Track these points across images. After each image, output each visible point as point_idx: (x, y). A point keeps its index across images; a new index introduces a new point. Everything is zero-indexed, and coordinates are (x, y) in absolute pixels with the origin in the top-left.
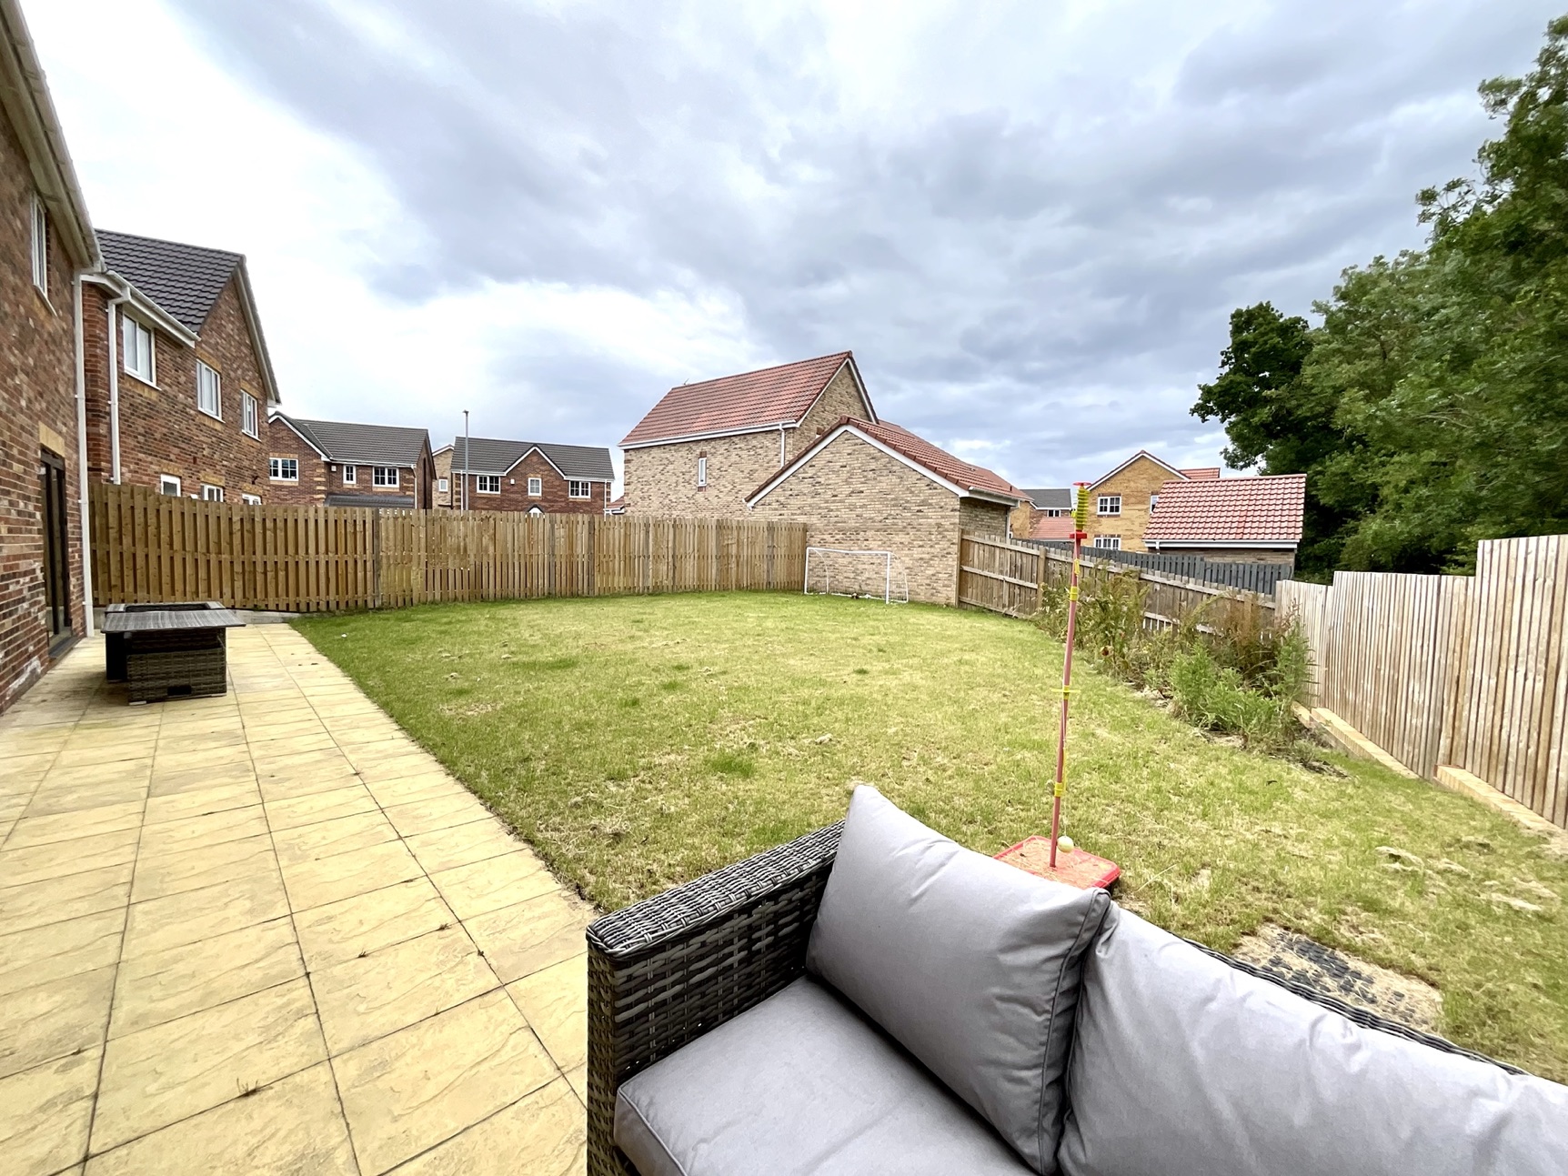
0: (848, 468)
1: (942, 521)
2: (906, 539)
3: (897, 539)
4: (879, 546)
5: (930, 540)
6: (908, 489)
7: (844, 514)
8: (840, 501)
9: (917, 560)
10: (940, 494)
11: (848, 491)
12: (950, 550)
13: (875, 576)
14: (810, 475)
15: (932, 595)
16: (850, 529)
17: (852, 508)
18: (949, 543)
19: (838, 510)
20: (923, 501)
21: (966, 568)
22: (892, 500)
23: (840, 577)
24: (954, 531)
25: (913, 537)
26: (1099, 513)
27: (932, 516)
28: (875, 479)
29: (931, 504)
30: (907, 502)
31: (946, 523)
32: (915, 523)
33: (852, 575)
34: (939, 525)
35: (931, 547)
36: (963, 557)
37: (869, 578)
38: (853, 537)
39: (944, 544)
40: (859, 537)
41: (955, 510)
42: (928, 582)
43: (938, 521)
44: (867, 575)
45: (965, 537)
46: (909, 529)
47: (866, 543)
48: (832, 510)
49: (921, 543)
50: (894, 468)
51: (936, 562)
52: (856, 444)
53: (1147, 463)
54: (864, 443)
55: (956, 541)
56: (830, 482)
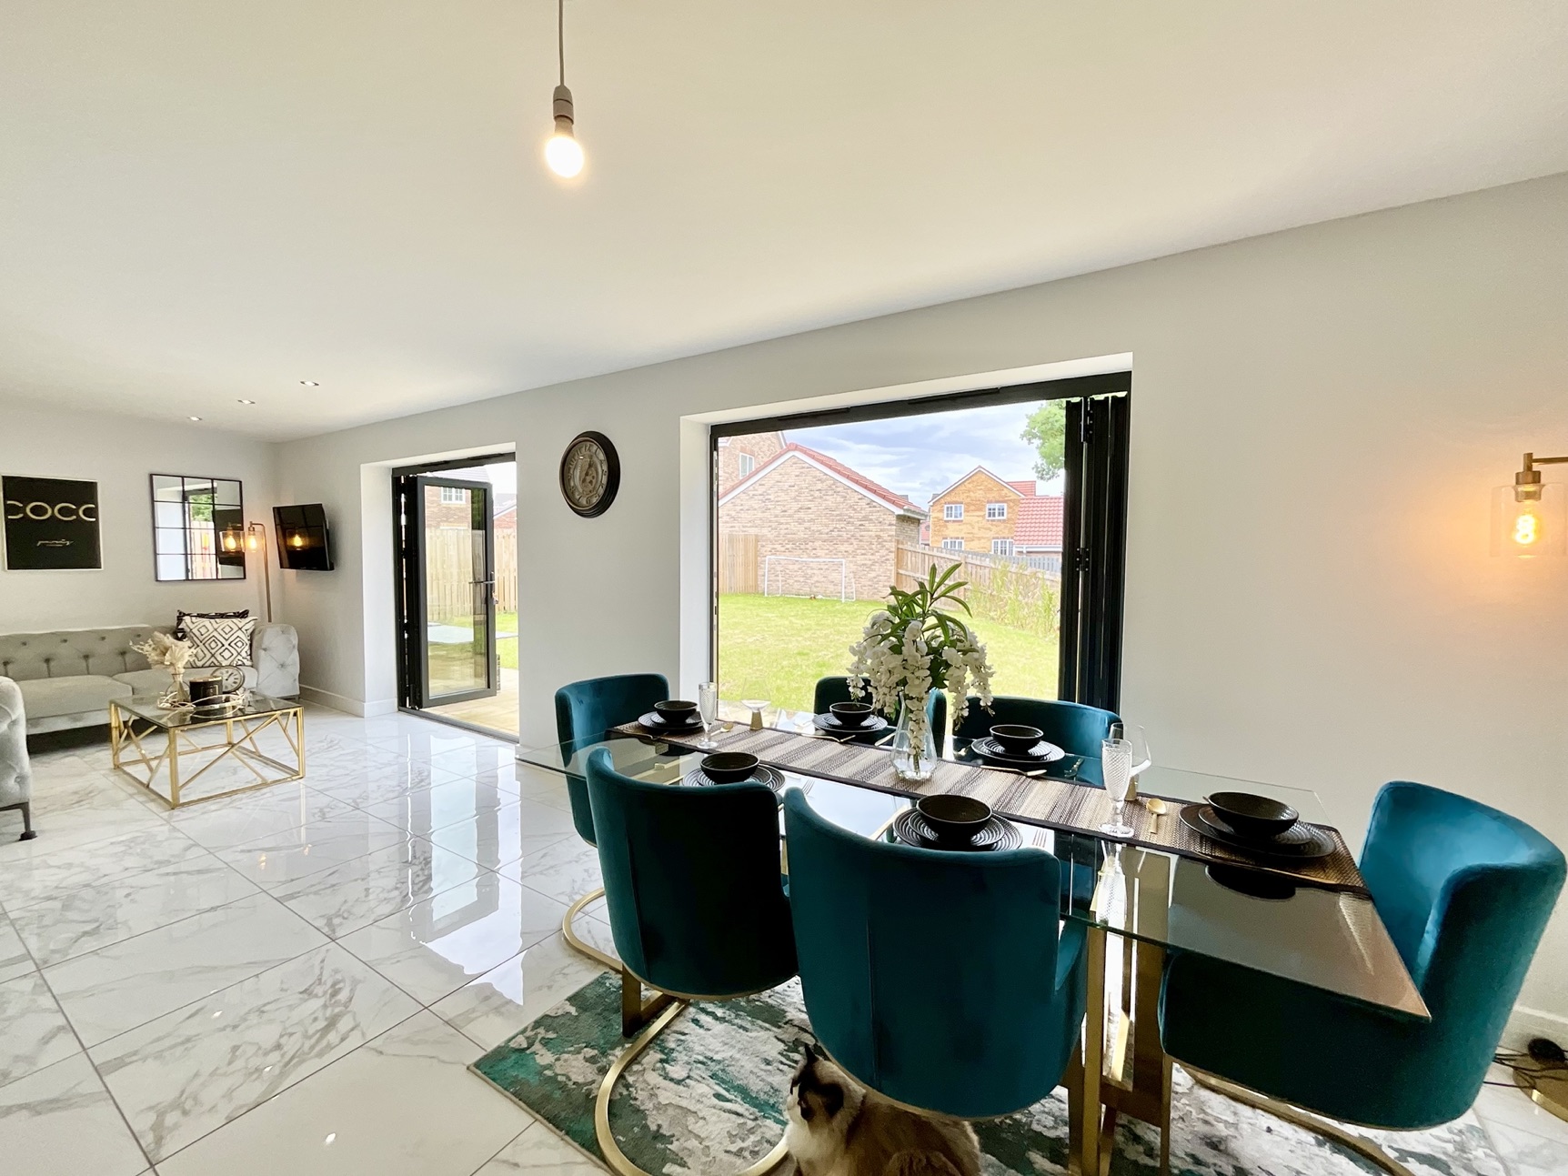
0: (796, 488)
1: (881, 534)
2: (850, 549)
3: (842, 548)
4: (826, 554)
5: (872, 549)
6: (851, 507)
7: (793, 527)
8: (790, 516)
9: (860, 566)
10: (878, 511)
11: (795, 506)
12: (888, 557)
13: (823, 579)
14: (760, 492)
15: (874, 594)
16: (800, 540)
17: (801, 521)
18: (887, 552)
19: (787, 523)
20: (864, 517)
21: (901, 571)
22: (837, 515)
23: (791, 581)
24: (891, 541)
25: (856, 547)
26: (946, 519)
27: (873, 529)
28: (821, 497)
29: (871, 520)
30: (851, 517)
31: (884, 535)
32: (858, 535)
33: (802, 579)
34: (879, 537)
35: (872, 554)
36: (899, 562)
37: (817, 582)
38: (802, 547)
39: (883, 552)
40: (807, 546)
41: (893, 525)
42: (870, 583)
43: (878, 533)
44: (815, 579)
45: (900, 546)
46: (852, 540)
47: (814, 551)
48: (782, 524)
49: (863, 552)
50: (838, 489)
51: (876, 567)
52: (803, 468)
53: (983, 477)
54: (811, 466)
55: (893, 549)
56: (779, 499)
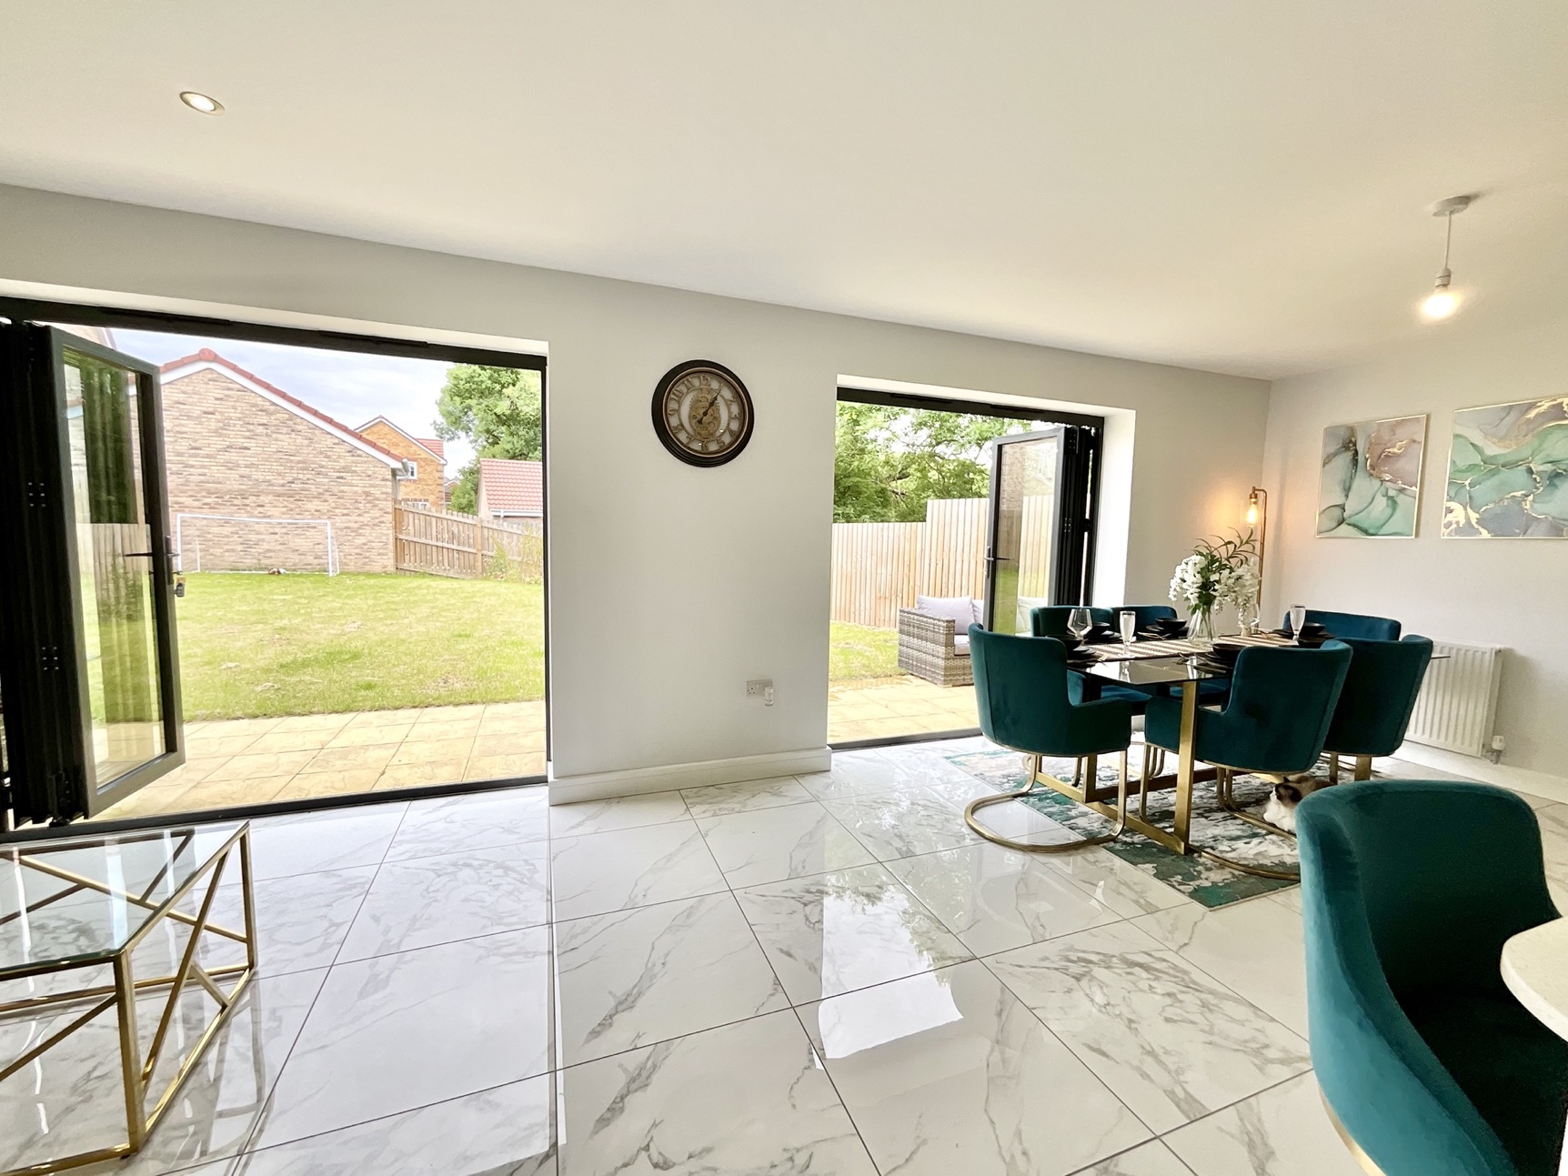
0: (218, 416)
1: (372, 490)
2: (324, 507)
3: (312, 506)
4: (283, 513)
5: (358, 509)
6: (321, 453)
7: (216, 472)
8: (208, 456)
9: (341, 529)
10: (365, 462)
11: (221, 444)
12: (383, 519)
13: (280, 547)
15: (365, 564)
16: (229, 492)
17: (231, 466)
18: (381, 513)
19: (203, 467)
20: (343, 468)
21: (401, 537)
22: (299, 462)
23: (218, 551)
24: (385, 500)
25: (333, 505)
27: (358, 485)
28: (267, 435)
29: (355, 472)
30: (323, 467)
31: (376, 492)
32: (335, 490)
33: (240, 548)
34: (367, 494)
35: (360, 515)
36: (398, 525)
37: (269, 551)
38: (236, 502)
39: (376, 513)
40: (247, 502)
41: (387, 480)
42: (358, 551)
43: (366, 489)
44: (266, 546)
45: (397, 506)
46: (326, 496)
47: (260, 509)
48: (192, 466)
49: (345, 511)
50: (299, 427)
51: (367, 531)
52: (229, 389)
53: (386, 429)
54: (244, 389)
55: (390, 510)
56: (184, 429)
